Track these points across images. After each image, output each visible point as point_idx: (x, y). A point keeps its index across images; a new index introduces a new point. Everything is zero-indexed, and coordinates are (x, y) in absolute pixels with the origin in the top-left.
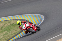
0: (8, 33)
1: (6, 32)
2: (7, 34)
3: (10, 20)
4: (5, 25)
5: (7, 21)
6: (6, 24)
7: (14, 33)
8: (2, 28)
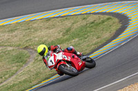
0: (80, 42)
1: (77, 39)
2: (79, 44)
3: (86, 14)
4: (75, 25)
5: (79, 16)
6: (78, 22)
7: (94, 42)
8: (67, 31)
